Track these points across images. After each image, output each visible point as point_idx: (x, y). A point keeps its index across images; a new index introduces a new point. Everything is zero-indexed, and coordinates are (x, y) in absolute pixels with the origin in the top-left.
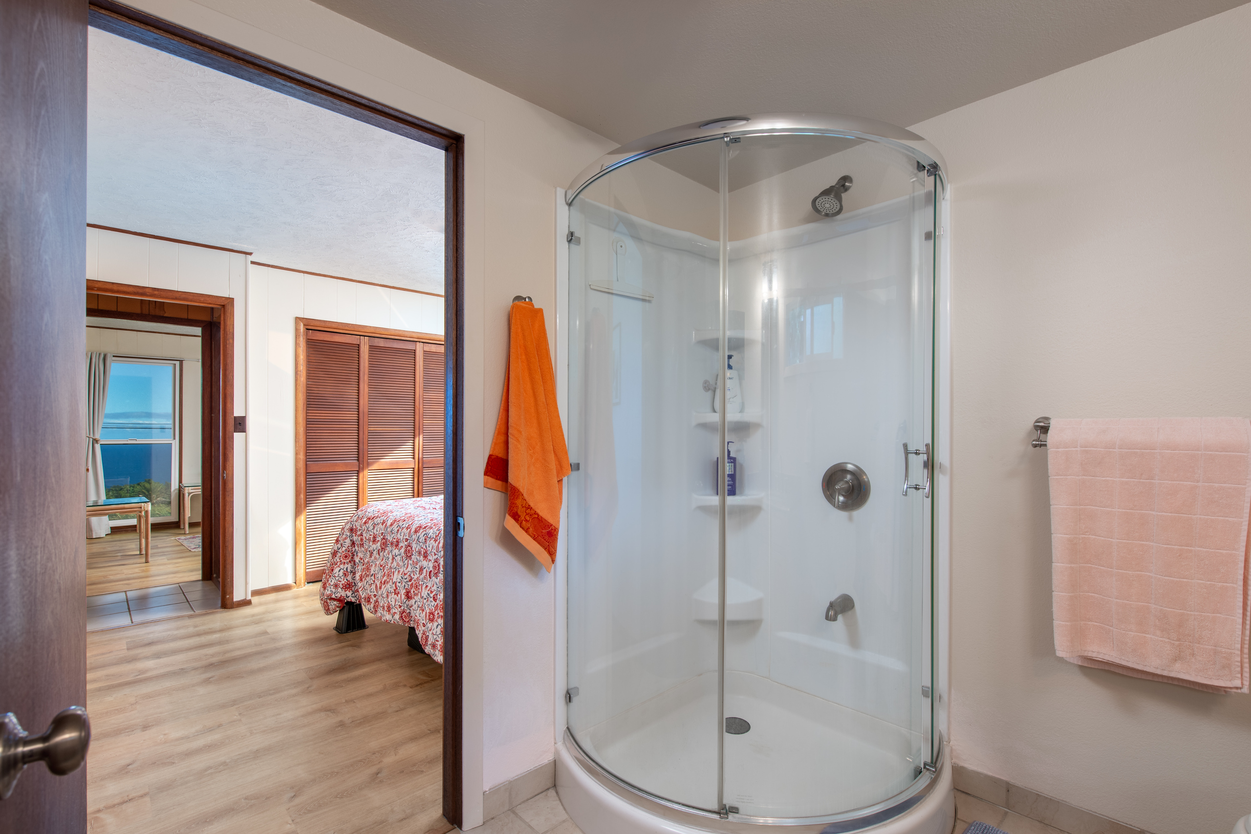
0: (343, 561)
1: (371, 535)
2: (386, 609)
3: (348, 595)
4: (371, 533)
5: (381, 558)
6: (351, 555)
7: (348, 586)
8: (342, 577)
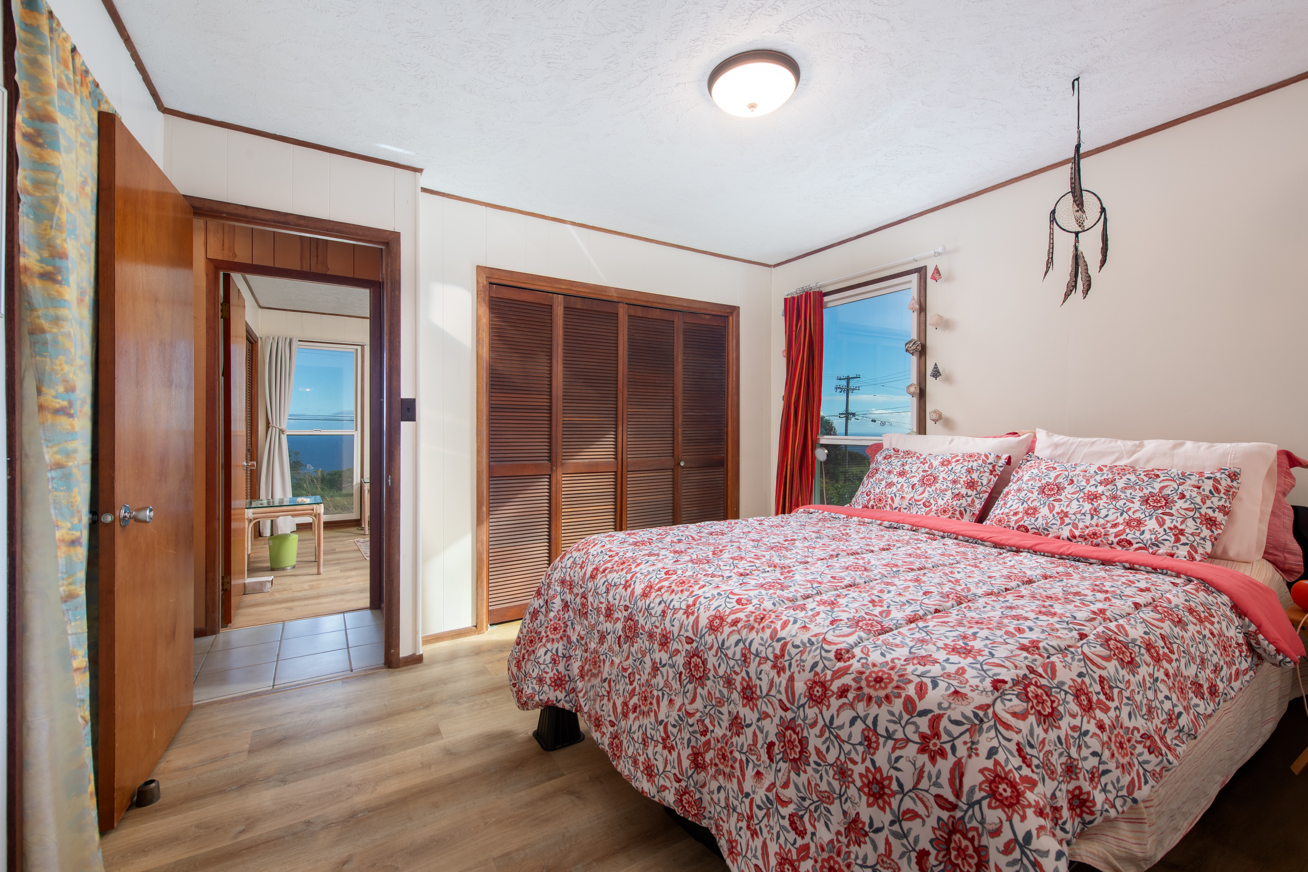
0: (551, 636)
1: (601, 603)
2: (642, 768)
3: (559, 698)
4: (603, 600)
5: (625, 654)
6: (562, 625)
7: (558, 682)
8: (550, 665)
